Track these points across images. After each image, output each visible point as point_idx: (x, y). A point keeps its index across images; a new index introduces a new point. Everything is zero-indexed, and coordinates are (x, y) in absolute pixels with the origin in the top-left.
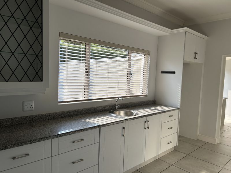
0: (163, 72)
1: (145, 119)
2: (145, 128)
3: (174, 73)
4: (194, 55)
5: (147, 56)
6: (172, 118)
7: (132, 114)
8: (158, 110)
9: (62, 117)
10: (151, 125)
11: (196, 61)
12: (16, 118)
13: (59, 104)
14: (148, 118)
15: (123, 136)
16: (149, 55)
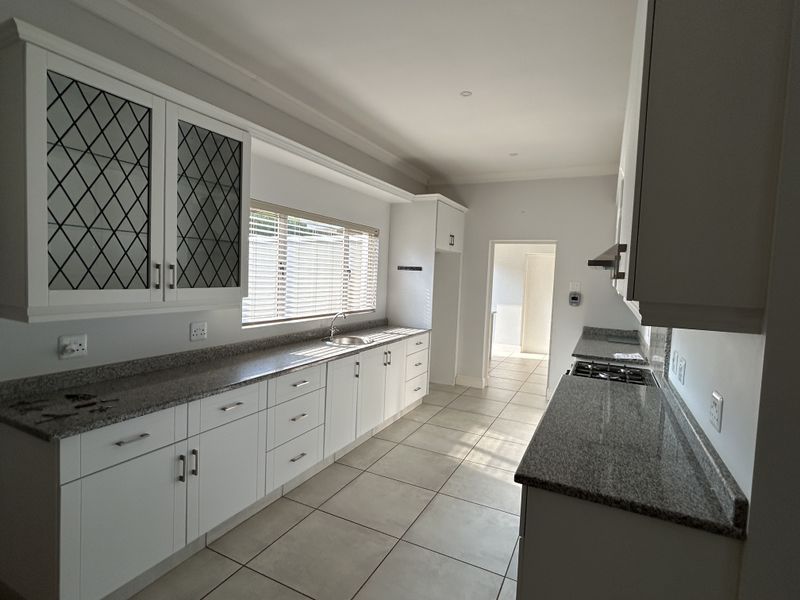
0: (400, 268)
1: (385, 348)
2: (385, 364)
3: (420, 269)
4: (449, 239)
5: (374, 239)
6: (421, 347)
7: (361, 342)
8: (399, 334)
9: (249, 352)
10: (393, 358)
11: (453, 249)
12: (182, 354)
13: (244, 327)
14: (390, 347)
15: (357, 376)
16: (376, 236)
